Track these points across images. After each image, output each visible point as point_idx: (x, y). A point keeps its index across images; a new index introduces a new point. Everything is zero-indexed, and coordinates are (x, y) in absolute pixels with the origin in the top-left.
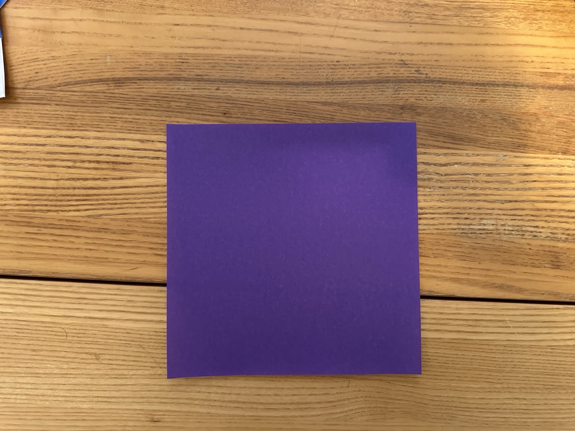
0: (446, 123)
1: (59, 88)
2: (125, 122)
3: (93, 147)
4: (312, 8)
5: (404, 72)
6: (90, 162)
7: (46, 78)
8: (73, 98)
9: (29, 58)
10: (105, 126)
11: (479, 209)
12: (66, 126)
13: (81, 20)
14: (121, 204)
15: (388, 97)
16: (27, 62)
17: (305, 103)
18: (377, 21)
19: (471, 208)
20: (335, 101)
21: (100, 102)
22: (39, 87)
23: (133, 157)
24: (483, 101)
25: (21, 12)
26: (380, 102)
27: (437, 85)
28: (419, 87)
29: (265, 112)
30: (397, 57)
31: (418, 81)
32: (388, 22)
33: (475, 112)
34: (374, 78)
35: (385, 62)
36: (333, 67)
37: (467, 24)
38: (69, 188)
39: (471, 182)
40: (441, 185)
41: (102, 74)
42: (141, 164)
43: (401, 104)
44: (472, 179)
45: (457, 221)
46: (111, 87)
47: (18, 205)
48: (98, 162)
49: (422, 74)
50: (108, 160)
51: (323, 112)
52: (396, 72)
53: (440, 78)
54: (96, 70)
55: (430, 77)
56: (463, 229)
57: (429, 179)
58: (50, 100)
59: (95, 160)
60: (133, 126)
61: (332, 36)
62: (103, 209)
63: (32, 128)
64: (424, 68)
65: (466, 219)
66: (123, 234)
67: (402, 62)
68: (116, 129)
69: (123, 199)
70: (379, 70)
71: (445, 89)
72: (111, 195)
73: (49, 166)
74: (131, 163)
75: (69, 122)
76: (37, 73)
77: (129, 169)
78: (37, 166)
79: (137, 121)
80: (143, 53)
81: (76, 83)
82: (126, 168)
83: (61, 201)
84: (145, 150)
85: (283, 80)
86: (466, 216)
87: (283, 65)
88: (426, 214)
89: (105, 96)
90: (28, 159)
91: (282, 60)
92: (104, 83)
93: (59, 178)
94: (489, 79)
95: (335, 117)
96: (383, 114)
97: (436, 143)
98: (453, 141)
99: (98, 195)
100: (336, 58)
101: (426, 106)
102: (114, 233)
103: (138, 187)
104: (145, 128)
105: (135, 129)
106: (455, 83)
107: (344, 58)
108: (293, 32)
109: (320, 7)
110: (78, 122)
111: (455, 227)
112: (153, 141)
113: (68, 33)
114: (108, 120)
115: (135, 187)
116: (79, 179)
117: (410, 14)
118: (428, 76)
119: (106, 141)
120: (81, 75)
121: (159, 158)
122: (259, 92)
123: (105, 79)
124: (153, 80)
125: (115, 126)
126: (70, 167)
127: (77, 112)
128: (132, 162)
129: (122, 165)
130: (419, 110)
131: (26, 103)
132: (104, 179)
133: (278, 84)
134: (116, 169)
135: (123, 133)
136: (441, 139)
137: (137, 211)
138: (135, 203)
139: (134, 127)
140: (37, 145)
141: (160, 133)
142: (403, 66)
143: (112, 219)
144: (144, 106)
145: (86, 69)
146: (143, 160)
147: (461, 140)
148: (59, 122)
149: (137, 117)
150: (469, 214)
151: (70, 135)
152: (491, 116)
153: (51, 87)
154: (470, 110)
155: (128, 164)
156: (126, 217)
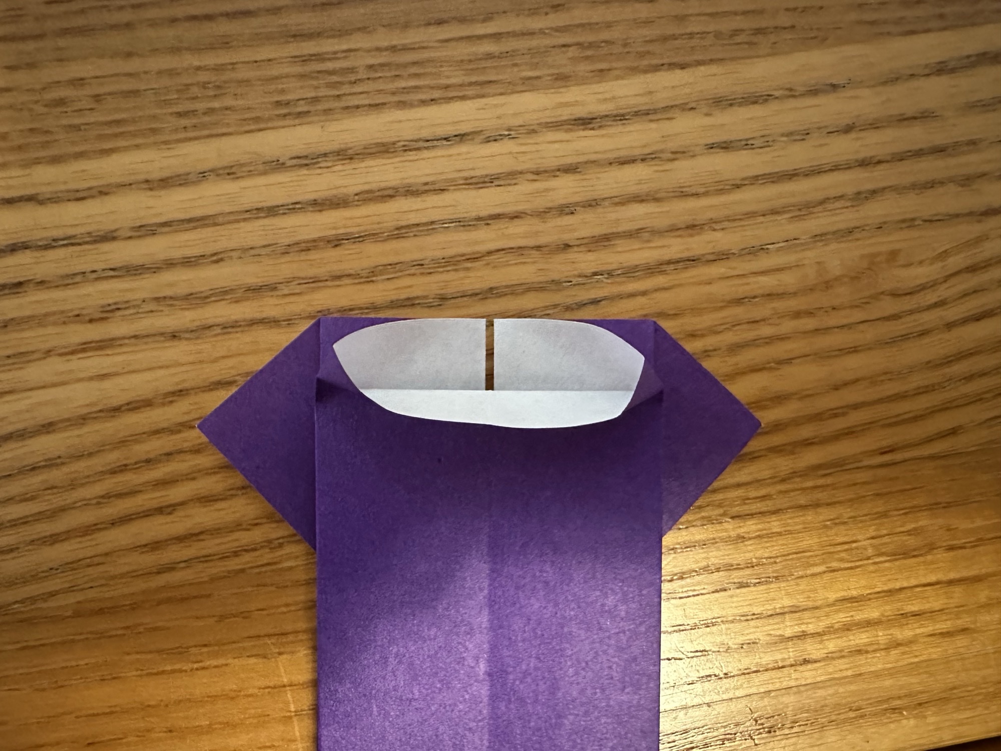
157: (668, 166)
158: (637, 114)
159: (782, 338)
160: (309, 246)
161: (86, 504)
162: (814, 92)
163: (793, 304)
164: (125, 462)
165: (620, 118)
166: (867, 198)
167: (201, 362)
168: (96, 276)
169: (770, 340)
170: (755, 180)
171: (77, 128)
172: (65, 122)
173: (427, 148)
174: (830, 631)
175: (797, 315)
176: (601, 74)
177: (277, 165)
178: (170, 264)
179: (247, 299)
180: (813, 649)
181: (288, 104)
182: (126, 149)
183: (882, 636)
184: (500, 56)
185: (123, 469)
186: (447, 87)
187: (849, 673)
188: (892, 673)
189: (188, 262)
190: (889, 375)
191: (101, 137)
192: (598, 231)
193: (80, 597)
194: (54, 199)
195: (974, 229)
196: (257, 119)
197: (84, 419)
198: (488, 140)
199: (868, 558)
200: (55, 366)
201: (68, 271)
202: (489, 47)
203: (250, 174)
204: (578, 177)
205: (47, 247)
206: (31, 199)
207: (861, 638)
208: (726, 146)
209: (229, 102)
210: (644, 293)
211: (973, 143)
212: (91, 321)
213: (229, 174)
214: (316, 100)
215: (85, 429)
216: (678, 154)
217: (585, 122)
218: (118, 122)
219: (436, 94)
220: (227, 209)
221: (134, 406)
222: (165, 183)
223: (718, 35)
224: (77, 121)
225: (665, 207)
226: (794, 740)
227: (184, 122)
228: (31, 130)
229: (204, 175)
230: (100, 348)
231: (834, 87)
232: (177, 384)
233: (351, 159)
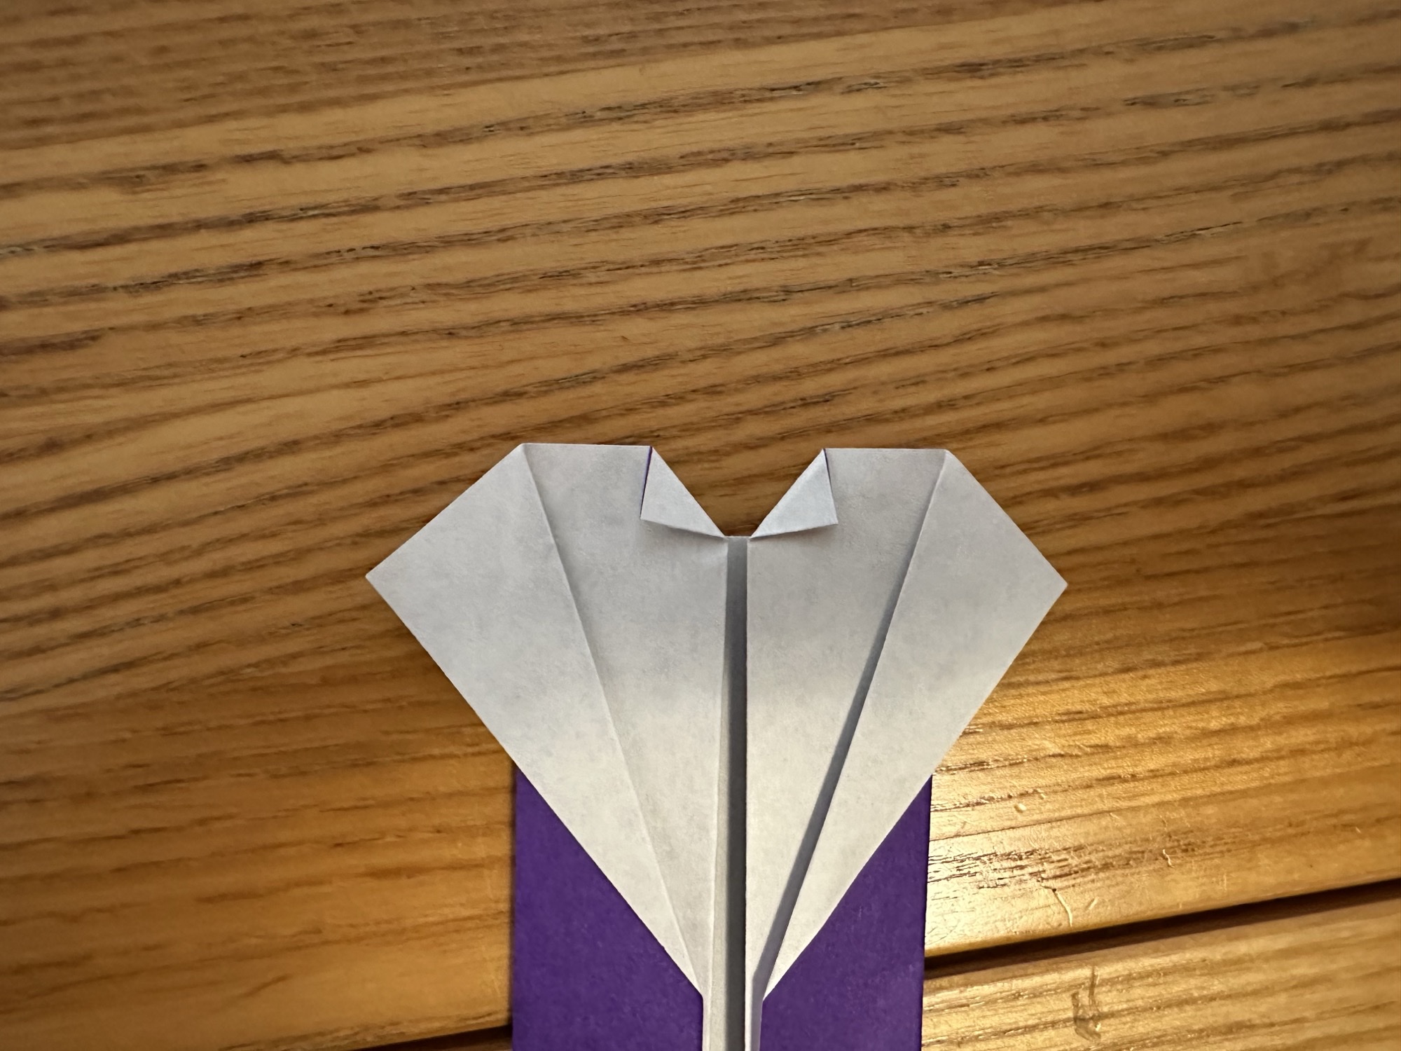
14: (89, 606)
23: (96, 291)
42: (154, 327)
60: (49, 91)
66: (147, 788)
69: (97, 574)
74: (93, 337)
77: (84, 374)
79: (67, 52)
82: (65, 375)
84: (164, 230)
102: (90, 796)
103: (171, 477)
104: (128, 92)
105: (68, 107)
112: (200, 167)
115: (156, 481)
121: (259, 265)
128: (97, 325)
129: (38, 361)
137: (202, 629)
138: (177, 583)
139: (55, 100)
141: (234, 106)
143: (54, 716)
146: (166, 303)
149: (63, 27)
155: (72, 344)
156: (141, 680)
157: (1079, 126)
158: (1039, 60)
159: (1216, 350)
160: (623, 221)
161: (339, 543)
162: (1267, 33)
163: (1232, 307)
164: (387, 492)
165: (1017, 64)
166: (1330, 172)
167: (485, 367)
168: (355, 256)
169: (1197, 353)
170: (1188, 146)
171: (332, 68)
172: (317, 59)
173: (772, 99)
174: (1268, 725)
175: (1237, 320)
176: (994, 7)
177: (583, 119)
178: (448, 242)
179: (545, 288)
180: (1246, 748)
181: (597, 39)
182: (395, 94)
183: (1333, 733)
185: (387, 500)
186: (797, 22)
187: (1287, 779)
188: (1342, 779)
189: (468, 240)
190: (1352, 400)
191: (363, 80)
192: (985, 209)
193: (329, 661)
194: (303, 158)
196: (559, 59)
197: (337, 437)
198: (850, 91)
199: (1318, 633)
200: (303, 369)
201: (323, 248)
203: (549, 129)
204: (961, 138)
205: (294, 219)
206: (273, 156)
207: (1302, 735)
208: (1151, 103)
209: (524, 37)
210: (1042, 289)
212: (347, 312)
213: (522, 128)
214: (632, 36)
215: (338, 450)
216: (1089, 112)
217: (973, 69)
218: (383, 60)
219: (787, 30)
220: (519, 173)
221: (399, 421)
222: (443, 138)
224: (330, 58)
225: (1072, 180)
226: (1217, 861)
227: (467, 61)
228: (276, 69)
229: (490, 130)
230: (360, 347)
231: (1292, 28)
232: (453, 394)
233: (675, 111)
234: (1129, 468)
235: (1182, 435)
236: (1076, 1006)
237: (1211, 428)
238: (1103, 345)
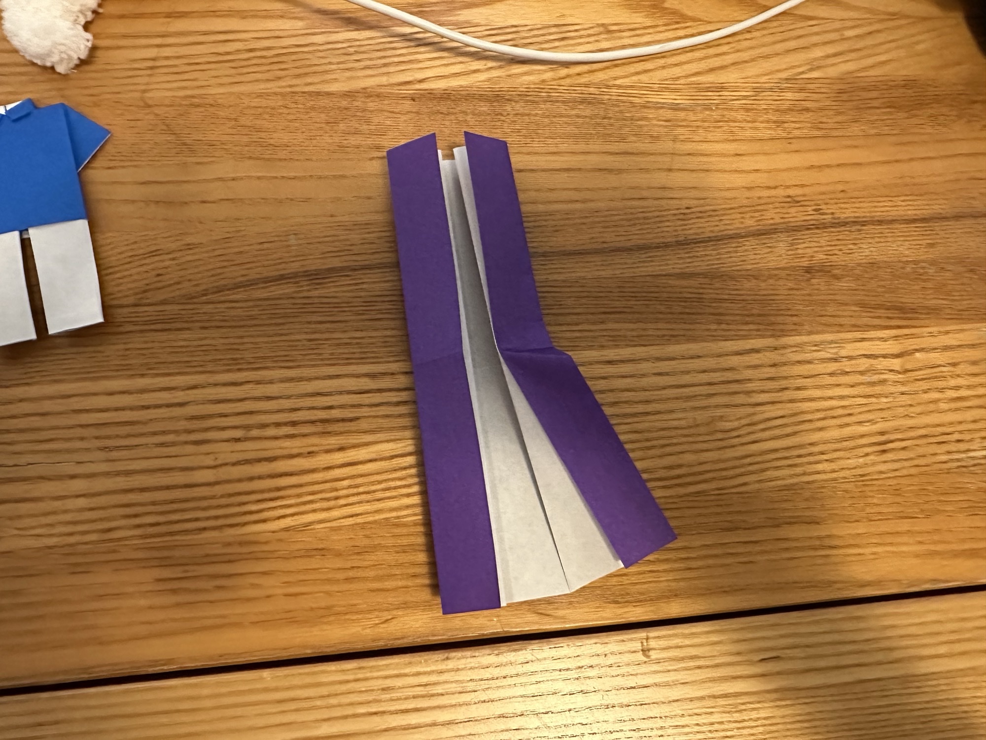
0: (884, 287)
1: (205, 298)
2: (338, 345)
3: (280, 397)
4: (628, 129)
5: (796, 215)
6: (278, 425)
7: (178, 283)
8: (233, 313)
9: (141, 251)
10: (300, 357)
11: (974, 421)
12: (225, 365)
13: (233, 179)
14: (347, 496)
15: (780, 256)
16: (136, 258)
17: (648, 279)
18: (736, 140)
19: (960, 423)
20: (698, 270)
21: (285, 316)
22: (165, 300)
23: (360, 406)
24: (931, 245)
25: (119, 174)
26: (772, 265)
27: (854, 228)
28: (825, 234)
29: (584, 301)
30: (781, 192)
31: (821, 226)
32: (753, 140)
33: (924, 264)
34: (751, 229)
35: (762, 201)
36: (681, 217)
37: (873, 132)
38: (240, 480)
39: (949, 378)
40: (903, 389)
41: (283, 266)
42: (375, 417)
43: (806, 264)
44: (950, 374)
45: (945, 448)
46: (302, 286)
47: (139, 526)
48: (294, 424)
49: (826, 214)
50: (313, 418)
51: (682, 290)
52: (786, 216)
53: (855, 217)
54: (272, 260)
55: (839, 218)
56: (958, 460)
57: (883, 382)
58: (187, 322)
59: (288, 420)
60: (353, 351)
61: (670, 170)
62: (314, 511)
63: (157, 375)
64: (827, 204)
65: (959, 441)
66: (358, 554)
67: (789, 200)
68: (322, 360)
69: (350, 487)
70: (756, 214)
71: (867, 234)
72: (326, 482)
73: (197, 443)
74: (357, 419)
75: (229, 356)
76: (159, 275)
77: (353, 429)
78: (173, 444)
79: (358, 341)
80: (355, 225)
81: (237, 286)
82: (349, 429)
83: (227, 506)
84: (380, 391)
85: (605, 245)
86: (956, 436)
87: (599, 222)
88: (892, 441)
89: (294, 304)
90: (155, 434)
91: (596, 214)
92: (288, 281)
93: (219, 462)
94: (929, 211)
95: (704, 296)
96: (781, 282)
97: (877, 322)
98: (902, 315)
99: (301, 486)
100: (685, 203)
101: (843, 263)
102: (340, 555)
103: (376, 460)
104: (374, 352)
105: (358, 355)
106: (880, 222)
107: (696, 202)
108: (605, 169)
109: (641, 126)
110: (248, 355)
111: (944, 458)
112: (393, 374)
113: (213, 202)
114: (303, 345)
115: (371, 461)
116: (259, 460)
117: (786, 125)
118: (836, 216)
119: (305, 383)
120: (244, 272)
122: (568, 268)
123: (289, 274)
124: (379, 268)
125: (320, 354)
126: (237, 440)
127: (242, 337)
128: (359, 415)
129: (341, 424)
130: (836, 272)
131: (142, 331)
132: (309, 453)
133: (597, 252)
134: (329, 433)
135: (334, 365)
136: (881, 313)
137: (379, 505)
138: (374, 491)
139: (355, 353)
140: (168, 406)
142: (791, 204)
143: (333, 529)
144: (367, 314)
145: (252, 260)
146: (379, 411)
147: (913, 311)
148: (209, 358)
149: (358, 334)
150: (961, 432)
151: (233, 381)
152: (950, 267)
153: (189, 298)
154: (915, 262)
155: (351, 420)
156: (359, 520)
157: (640, 379)
158: (629, 361)
159: (680, 444)
162: (692, 358)
163: (684, 432)
165: (622, 361)
166: (711, 396)
169: (676, 444)
170: (671, 387)
175: (686, 436)
176: (617, 346)
180: (694, 564)
184: (580, 337)
192: (613, 400)
195: (750, 410)
202: (578, 334)
207: (711, 562)
208: (660, 374)
211: (749, 380)
216: (643, 375)
217: (610, 362)
223: (658, 336)
225: (638, 394)
231: (699, 357)
234: (657, 476)
235: (671, 468)
236: (642, 645)
237: (680, 466)
238: (647, 440)
